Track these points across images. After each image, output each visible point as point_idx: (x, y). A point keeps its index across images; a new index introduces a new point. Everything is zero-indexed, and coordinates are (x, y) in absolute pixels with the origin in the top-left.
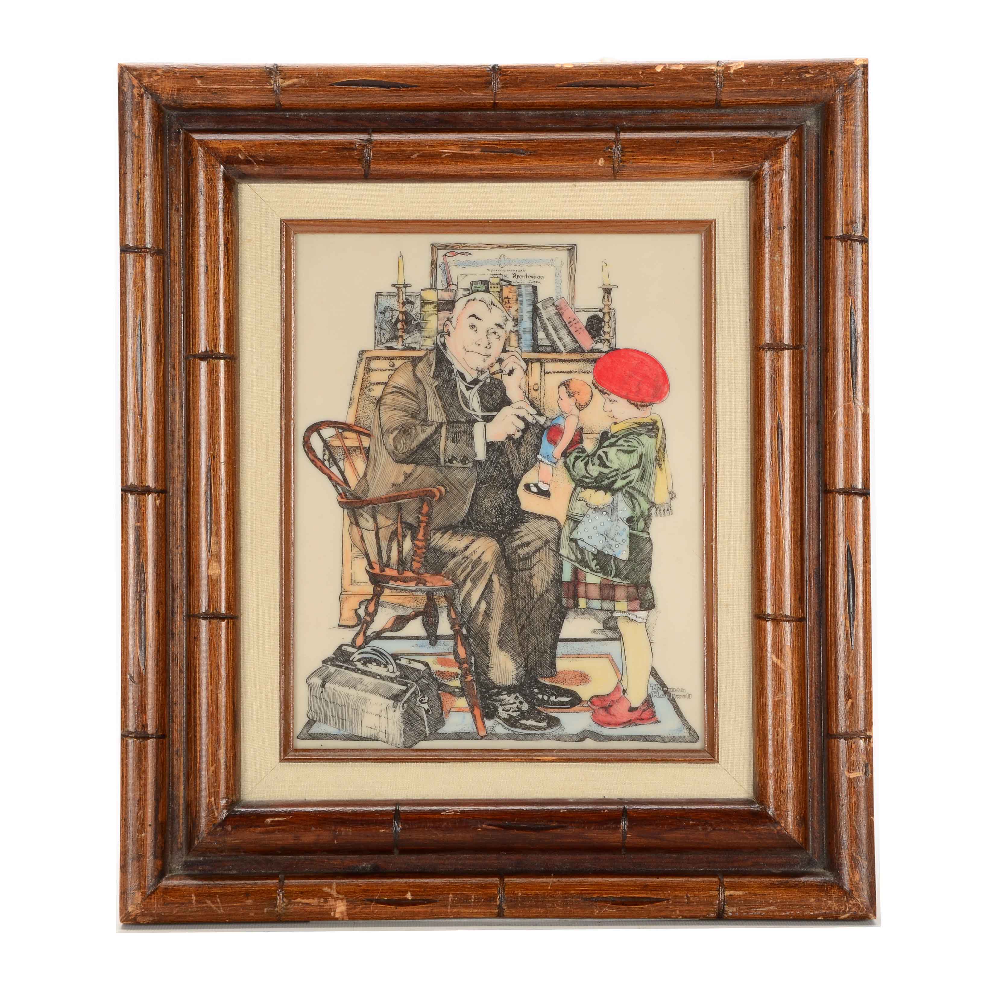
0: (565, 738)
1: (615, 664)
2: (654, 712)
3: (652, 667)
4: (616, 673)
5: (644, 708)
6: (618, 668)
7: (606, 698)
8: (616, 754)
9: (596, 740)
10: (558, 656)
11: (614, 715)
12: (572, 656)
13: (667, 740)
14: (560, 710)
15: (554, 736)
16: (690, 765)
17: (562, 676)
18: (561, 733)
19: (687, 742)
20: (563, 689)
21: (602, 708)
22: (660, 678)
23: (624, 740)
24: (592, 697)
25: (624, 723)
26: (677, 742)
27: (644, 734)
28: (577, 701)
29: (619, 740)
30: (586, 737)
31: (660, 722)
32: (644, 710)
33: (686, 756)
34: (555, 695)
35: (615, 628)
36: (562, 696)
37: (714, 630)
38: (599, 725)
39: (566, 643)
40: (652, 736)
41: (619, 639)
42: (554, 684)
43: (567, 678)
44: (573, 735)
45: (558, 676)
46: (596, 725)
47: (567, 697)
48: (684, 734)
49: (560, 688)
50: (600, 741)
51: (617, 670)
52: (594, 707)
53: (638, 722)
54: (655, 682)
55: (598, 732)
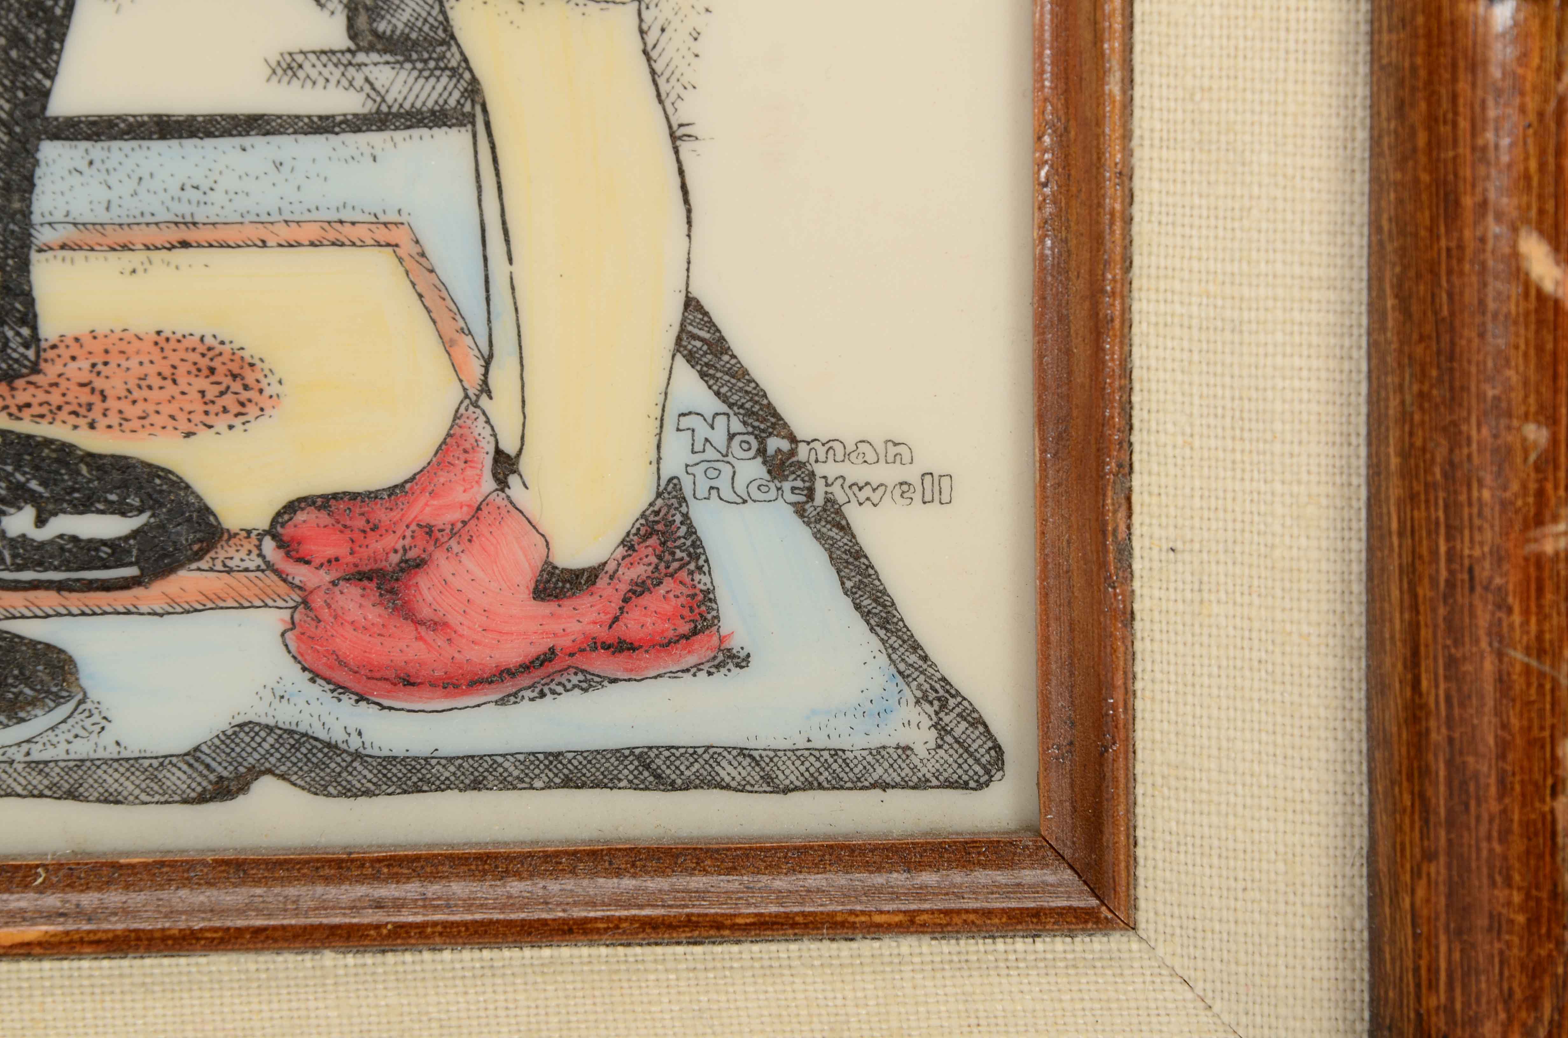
0: (111, 780)
1: (441, 287)
2: (708, 596)
3: (691, 304)
4: (448, 346)
5: (639, 571)
6: (457, 313)
7: (382, 515)
8: (459, 888)
9: (319, 789)
10: (44, 235)
11: (438, 625)
12: (138, 236)
13: (790, 774)
14: (75, 601)
15: (38, 766)
16: (947, 947)
17: (79, 371)
18: (82, 749)
19: (922, 784)
20: (91, 458)
21: (360, 576)
22: (740, 373)
23: (507, 784)
24: (292, 507)
25: (505, 673)
26: (858, 785)
27: (639, 738)
28: (184, 535)
29: (477, 785)
30: (256, 773)
31: (742, 661)
32: (639, 589)
33: (921, 892)
34: (34, 499)
35: (431, 43)
36: (84, 507)
37: (1112, 46)
38: (339, 689)
39: (97, 150)
40: (693, 753)
41: (464, 120)
42: (25, 427)
43: (114, 385)
44: (166, 760)
45: (51, 371)
46: (316, 691)
47: (122, 511)
48: (906, 736)
49: (65, 450)
50: (349, 792)
51: (449, 327)
52: (300, 574)
53: (601, 664)
54: (709, 403)
55: (337, 736)
